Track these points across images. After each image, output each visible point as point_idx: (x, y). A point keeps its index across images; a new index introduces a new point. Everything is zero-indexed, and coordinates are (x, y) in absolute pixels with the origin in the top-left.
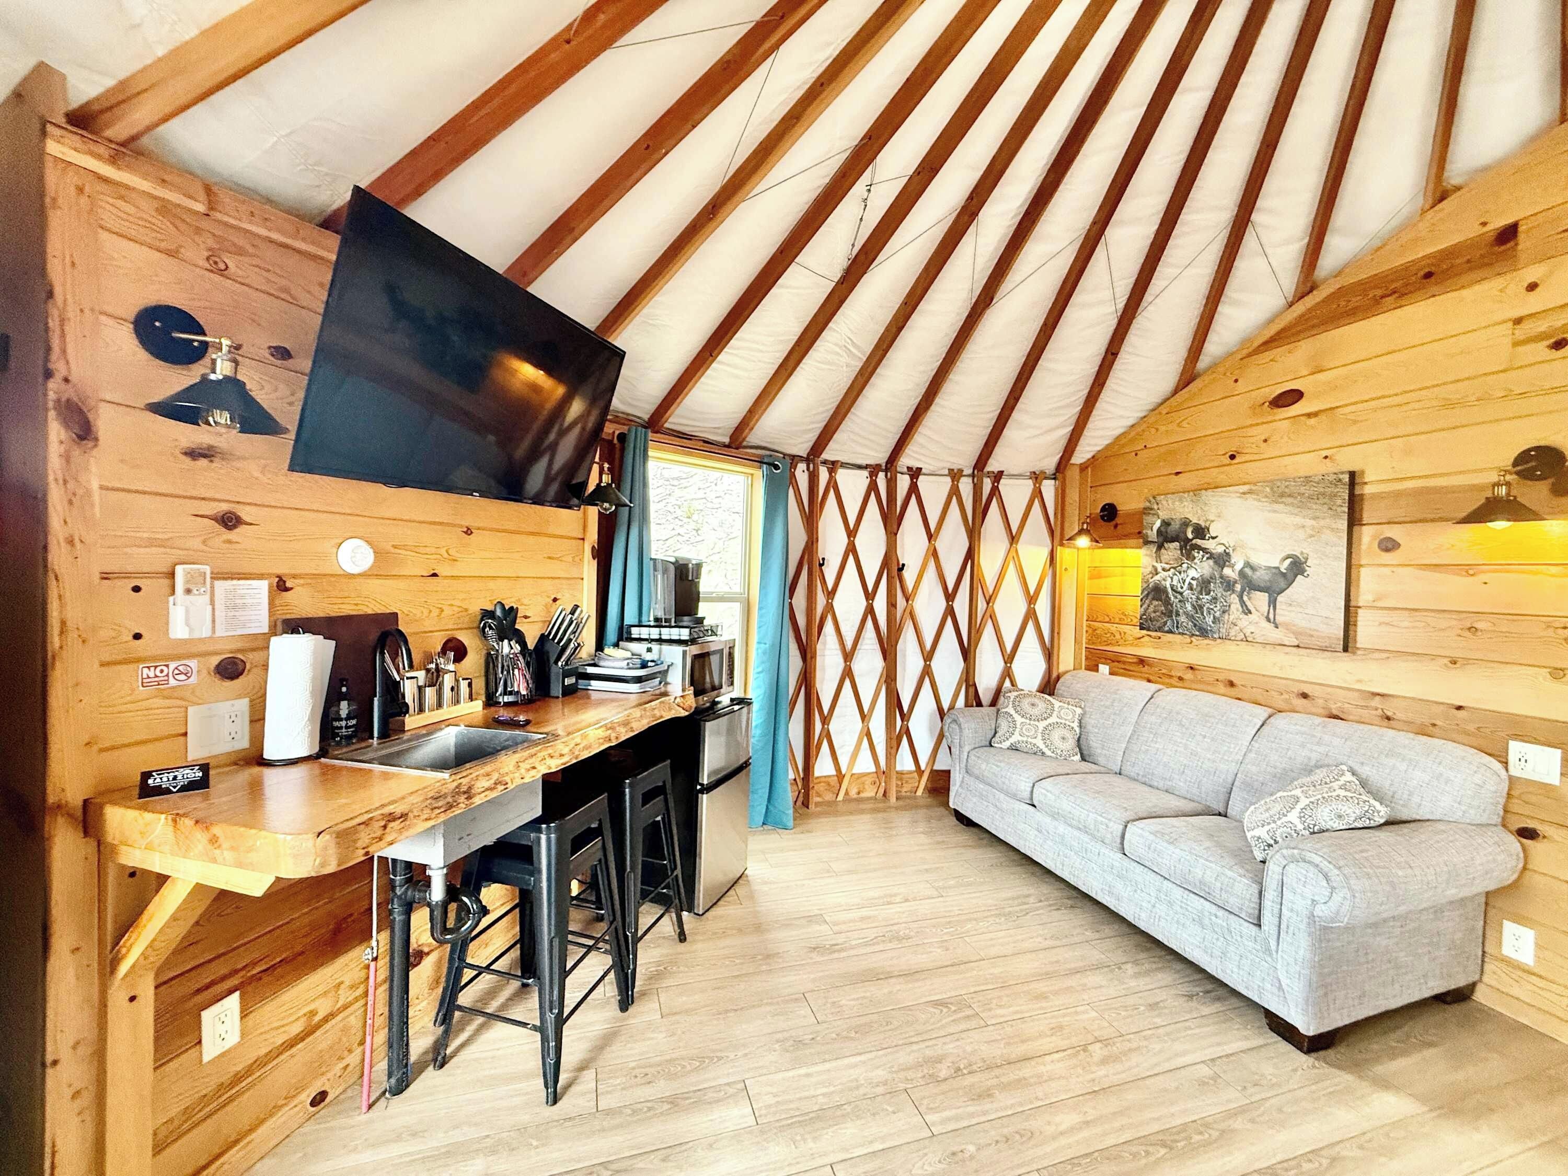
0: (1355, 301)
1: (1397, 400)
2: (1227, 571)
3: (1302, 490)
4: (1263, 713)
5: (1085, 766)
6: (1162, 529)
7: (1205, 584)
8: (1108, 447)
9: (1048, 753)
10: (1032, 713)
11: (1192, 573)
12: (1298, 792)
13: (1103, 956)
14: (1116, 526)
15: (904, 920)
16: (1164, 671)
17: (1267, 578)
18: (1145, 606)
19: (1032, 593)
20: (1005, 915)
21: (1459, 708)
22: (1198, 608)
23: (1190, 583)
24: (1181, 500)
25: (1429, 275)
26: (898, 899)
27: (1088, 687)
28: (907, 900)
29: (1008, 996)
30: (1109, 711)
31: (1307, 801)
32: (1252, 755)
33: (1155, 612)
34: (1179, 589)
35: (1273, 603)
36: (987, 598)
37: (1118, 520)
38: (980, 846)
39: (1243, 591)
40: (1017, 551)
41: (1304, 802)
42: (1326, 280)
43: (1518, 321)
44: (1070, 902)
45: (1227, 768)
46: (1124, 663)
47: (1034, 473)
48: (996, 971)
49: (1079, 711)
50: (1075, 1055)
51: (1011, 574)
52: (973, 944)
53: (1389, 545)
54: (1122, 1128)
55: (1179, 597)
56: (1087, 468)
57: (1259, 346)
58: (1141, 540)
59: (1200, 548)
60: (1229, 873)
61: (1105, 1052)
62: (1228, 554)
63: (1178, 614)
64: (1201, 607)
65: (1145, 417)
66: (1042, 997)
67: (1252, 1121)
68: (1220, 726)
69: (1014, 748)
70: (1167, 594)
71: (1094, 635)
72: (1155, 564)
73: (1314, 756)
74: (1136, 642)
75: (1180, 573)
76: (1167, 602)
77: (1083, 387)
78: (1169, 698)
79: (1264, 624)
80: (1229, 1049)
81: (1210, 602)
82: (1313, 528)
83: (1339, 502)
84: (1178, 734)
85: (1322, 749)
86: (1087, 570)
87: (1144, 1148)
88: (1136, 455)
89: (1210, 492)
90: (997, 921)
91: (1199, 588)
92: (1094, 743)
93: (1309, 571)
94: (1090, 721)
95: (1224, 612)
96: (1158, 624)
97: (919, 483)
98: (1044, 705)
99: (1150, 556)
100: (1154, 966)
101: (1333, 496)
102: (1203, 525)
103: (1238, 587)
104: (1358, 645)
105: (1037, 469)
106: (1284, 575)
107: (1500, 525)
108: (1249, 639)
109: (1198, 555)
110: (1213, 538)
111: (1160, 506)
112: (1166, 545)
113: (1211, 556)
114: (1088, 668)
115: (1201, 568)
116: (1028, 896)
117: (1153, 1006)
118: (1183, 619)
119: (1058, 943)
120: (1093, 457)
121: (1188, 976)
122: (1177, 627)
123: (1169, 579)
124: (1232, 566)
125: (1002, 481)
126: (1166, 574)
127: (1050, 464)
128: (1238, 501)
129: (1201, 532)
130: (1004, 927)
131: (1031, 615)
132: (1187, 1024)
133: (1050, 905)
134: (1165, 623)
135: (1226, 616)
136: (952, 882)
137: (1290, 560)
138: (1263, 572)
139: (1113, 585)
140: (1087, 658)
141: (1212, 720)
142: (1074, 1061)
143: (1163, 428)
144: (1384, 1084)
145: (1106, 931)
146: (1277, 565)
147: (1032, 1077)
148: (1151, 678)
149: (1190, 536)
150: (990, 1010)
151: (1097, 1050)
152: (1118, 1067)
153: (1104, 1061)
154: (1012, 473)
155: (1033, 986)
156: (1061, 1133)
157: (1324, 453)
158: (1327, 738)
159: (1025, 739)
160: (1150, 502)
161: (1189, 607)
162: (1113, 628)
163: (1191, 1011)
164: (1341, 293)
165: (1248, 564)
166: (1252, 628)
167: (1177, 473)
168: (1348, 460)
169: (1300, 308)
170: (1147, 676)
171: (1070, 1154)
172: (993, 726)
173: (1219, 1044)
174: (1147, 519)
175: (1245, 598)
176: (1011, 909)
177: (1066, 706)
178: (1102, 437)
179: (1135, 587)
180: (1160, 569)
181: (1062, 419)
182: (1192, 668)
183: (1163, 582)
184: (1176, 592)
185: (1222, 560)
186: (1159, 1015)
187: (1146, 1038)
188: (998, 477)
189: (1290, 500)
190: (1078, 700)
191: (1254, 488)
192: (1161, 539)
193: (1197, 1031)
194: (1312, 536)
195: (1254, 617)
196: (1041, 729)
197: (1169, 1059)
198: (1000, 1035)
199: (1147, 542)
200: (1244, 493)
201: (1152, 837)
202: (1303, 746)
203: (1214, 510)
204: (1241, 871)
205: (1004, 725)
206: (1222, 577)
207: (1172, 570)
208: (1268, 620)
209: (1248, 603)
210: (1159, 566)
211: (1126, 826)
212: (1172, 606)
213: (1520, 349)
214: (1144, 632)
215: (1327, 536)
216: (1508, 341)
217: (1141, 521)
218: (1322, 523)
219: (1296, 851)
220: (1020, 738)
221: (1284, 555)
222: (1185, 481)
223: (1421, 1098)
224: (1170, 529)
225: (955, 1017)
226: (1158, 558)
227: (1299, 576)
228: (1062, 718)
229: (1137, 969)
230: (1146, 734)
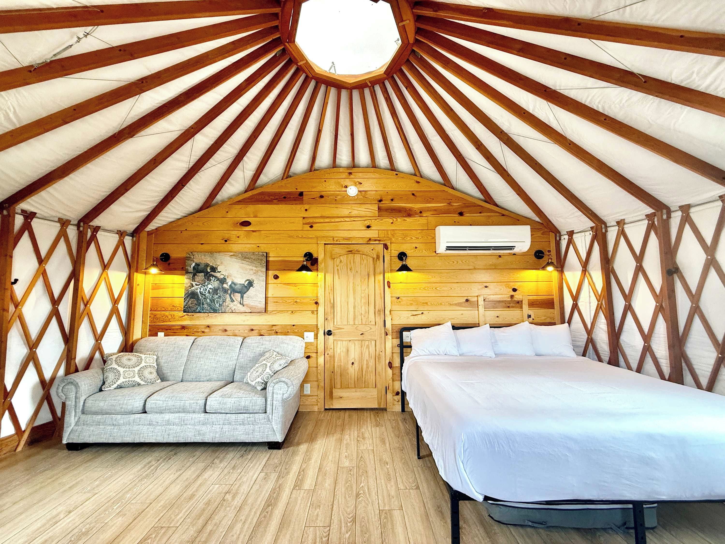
0: (267, 198)
1: (278, 232)
2: (225, 285)
3: (252, 257)
4: (241, 339)
5: (165, 384)
6: (196, 267)
7: (215, 291)
8: (164, 226)
9: (142, 383)
10: (129, 364)
11: (210, 286)
12: (264, 362)
13: (204, 464)
14: (169, 264)
15: (79, 523)
16: (195, 330)
17: (240, 288)
18: (186, 301)
19: (116, 297)
20: (145, 478)
21: (294, 325)
22: (212, 301)
23: (209, 290)
24: (205, 256)
25: (285, 198)
26: (62, 516)
27: (157, 344)
28: (70, 512)
29: (177, 508)
30: (172, 354)
31: (270, 364)
32: (241, 355)
33: (191, 304)
34: (204, 293)
35: (242, 297)
36: (85, 302)
37: (171, 261)
38: (99, 456)
39: (231, 293)
40: (107, 274)
41: (269, 365)
42: (257, 188)
43: (304, 218)
44: (173, 453)
45: (232, 363)
46: (173, 330)
47: (120, 231)
48: (162, 503)
49: (155, 357)
50: (222, 505)
51: (103, 287)
52: (138, 502)
53: (276, 277)
54: (255, 513)
55: (204, 297)
56: (152, 234)
57: (236, 202)
58: (185, 272)
59: (213, 276)
60: (254, 398)
61: (231, 495)
62: (225, 279)
63: (203, 304)
64: (214, 300)
65: (186, 216)
66: (192, 496)
67: (283, 477)
68: (227, 347)
69: (120, 387)
70: (198, 295)
71: (154, 318)
72: (192, 282)
73: (262, 349)
74: (180, 319)
75: (204, 286)
76: (198, 299)
77: (161, 195)
78: (203, 341)
79: (239, 305)
80: (263, 463)
81: (218, 298)
82: (255, 270)
83: (263, 262)
84: (210, 355)
85: (264, 346)
86: (151, 285)
87: (265, 512)
88: (181, 232)
89: (218, 254)
90: (143, 482)
91: (213, 293)
92: (166, 371)
93: (254, 285)
94: (162, 361)
95: (224, 302)
96: (193, 309)
97: (32, 223)
98: (136, 359)
99: (189, 279)
100: (224, 454)
101: (261, 260)
102: (215, 266)
103: (229, 292)
104: (268, 310)
105: (122, 229)
106: (246, 287)
107: (304, 272)
108: (234, 312)
109: (212, 279)
110: (219, 272)
111: (194, 257)
112: (197, 274)
113: (218, 279)
114: (150, 335)
115: (213, 284)
116: (150, 462)
117: (234, 468)
118: (205, 306)
119: (182, 471)
120: (156, 229)
121: (237, 450)
122: (203, 310)
123: (199, 289)
124: (227, 284)
125: (99, 233)
126: (198, 287)
127: (131, 228)
128: (229, 258)
129: (214, 269)
130: (149, 483)
131: (115, 311)
132: (248, 465)
133: (165, 459)
134: (197, 308)
135: (224, 303)
136: (97, 483)
137: (248, 282)
138: (238, 286)
139: (167, 293)
140: (150, 330)
141: (224, 346)
142: (224, 507)
143: (195, 224)
144: (298, 444)
145: (197, 454)
146: (244, 283)
147: (213, 527)
148: (188, 334)
149: (209, 271)
150: (173, 520)
151: (228, 497)
152: (239, 495)
153: (234, 498)
154: (106, 229)
155: (185, 495)
156: (239, 535)
157: (258, 245)
158: (264, 342)
159: (127, 380)
160: (189, 255)
161: (208, 301)
162: (167, 313)
163: (246, 460)
164: (262, 194)
165: (233, 283)
166: (234, 307)
167: (202, 244)
168: (264, 248)
169: (250, 194)
170: (186, 334)
171: (247, 537)
172: (102, 378)
173: (260, 464)
174: (188, 262)
175: (232, 296)
176: (146, 473)
177: (148, 356)
178: (163, 220)
179: (181, 293)
180: (194, 285)
181: (147, 207)
182: (208, 327)
183: (196, 291)
184: (203, 295)
185: (223, 281)
186: (238, 469)
187: (240, 479)
188: (97, 229)
189: (247, 260)
190: (153, 351)
191: (235, 254)
192: (195, 271)
193: (252, 465)
194: (255, 273)
195: (235, 303)
196: (137, 371)
197: (251, 480)
198: (187, 525)
199: (187, 272)
200: (231, 255)
201: (220, 399)
202: (258, 347)
203: (219, 261)
204: (258, 396)
205: (111, 376)
206: (223, 288)
207: (200, 285)
208: (241, 304)
209: (233, 298)
210: (194, 283)
211: (206, 399)
212: (200, 300)
213: (305, 226)
214: (185, 313)
215: (260, 273)
216: (302, 222)
217: (185, 263)
218: (258, 269)
219: (278, 379)
220: (124, 380)
221: (245, 280)
222: (205, 247)
223: (306, 442)
224: (199, 267)
225: (158, 539)
226: (193, 280)
227: (251, 287)
228: (147, 363)
229: (219, 459)
230: (195, 359)
